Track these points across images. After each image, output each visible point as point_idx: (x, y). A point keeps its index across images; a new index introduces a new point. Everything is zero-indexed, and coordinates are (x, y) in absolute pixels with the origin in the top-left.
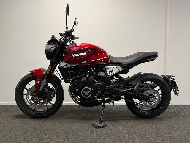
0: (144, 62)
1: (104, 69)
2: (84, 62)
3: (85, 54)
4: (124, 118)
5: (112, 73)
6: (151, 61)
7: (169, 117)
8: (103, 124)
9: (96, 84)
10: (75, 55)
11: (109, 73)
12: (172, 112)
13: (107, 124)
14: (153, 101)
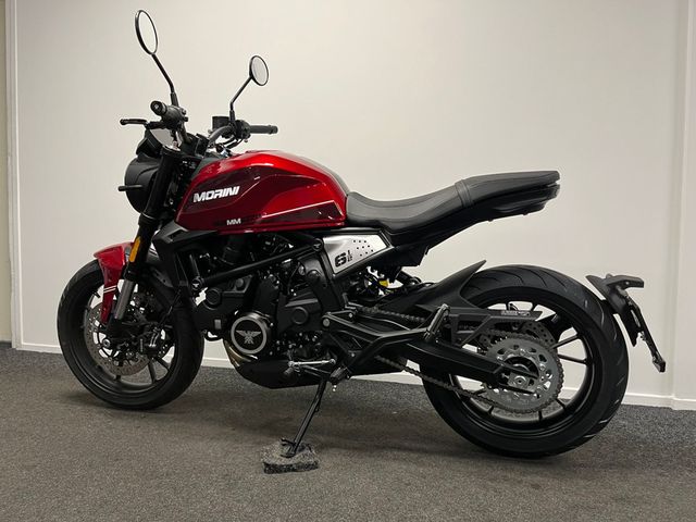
0: (490, 220)
1: (317, 246)
2: (234, 222)
3: (235, 191)
5: (347, 265)
6: (525, 213)
8: (297, 459)
9: (291, 304)
10: (205, 197)
11: (337, 265)
13: (312, 461)
14: (521, 388)
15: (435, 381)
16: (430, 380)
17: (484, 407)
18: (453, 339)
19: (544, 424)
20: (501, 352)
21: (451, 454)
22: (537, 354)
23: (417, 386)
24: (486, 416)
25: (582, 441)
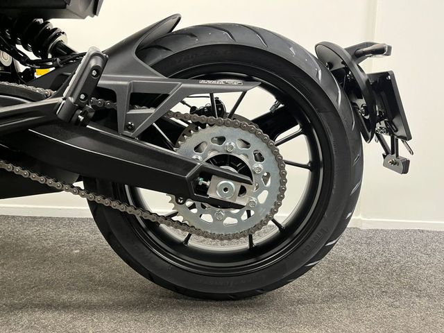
4: (95, 299)
7: (348, 297)
12: (378, 259)
14: (228, 199)
15: (107, 202)
16: (99, 199)
17: (179, 235)
18: (121, 122)
19: (255, 252)
20: (197, 149)
21: (128, 306)
22: (251, 150)
23: (84, 220)
24: (181, 247)
25: (304, 270)
